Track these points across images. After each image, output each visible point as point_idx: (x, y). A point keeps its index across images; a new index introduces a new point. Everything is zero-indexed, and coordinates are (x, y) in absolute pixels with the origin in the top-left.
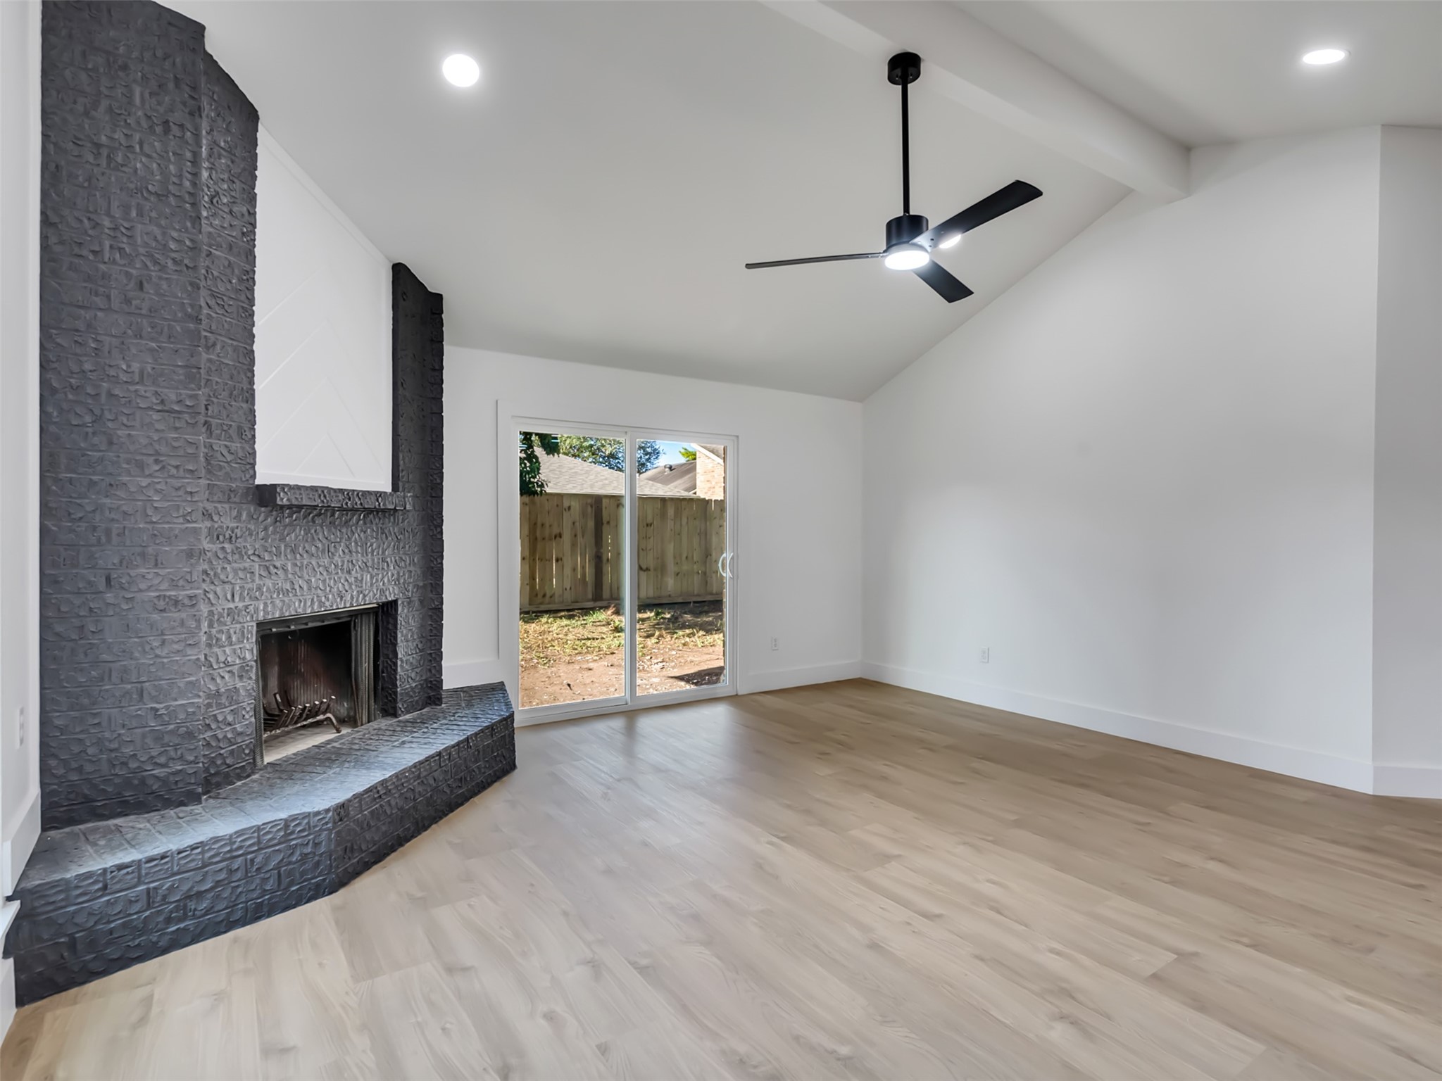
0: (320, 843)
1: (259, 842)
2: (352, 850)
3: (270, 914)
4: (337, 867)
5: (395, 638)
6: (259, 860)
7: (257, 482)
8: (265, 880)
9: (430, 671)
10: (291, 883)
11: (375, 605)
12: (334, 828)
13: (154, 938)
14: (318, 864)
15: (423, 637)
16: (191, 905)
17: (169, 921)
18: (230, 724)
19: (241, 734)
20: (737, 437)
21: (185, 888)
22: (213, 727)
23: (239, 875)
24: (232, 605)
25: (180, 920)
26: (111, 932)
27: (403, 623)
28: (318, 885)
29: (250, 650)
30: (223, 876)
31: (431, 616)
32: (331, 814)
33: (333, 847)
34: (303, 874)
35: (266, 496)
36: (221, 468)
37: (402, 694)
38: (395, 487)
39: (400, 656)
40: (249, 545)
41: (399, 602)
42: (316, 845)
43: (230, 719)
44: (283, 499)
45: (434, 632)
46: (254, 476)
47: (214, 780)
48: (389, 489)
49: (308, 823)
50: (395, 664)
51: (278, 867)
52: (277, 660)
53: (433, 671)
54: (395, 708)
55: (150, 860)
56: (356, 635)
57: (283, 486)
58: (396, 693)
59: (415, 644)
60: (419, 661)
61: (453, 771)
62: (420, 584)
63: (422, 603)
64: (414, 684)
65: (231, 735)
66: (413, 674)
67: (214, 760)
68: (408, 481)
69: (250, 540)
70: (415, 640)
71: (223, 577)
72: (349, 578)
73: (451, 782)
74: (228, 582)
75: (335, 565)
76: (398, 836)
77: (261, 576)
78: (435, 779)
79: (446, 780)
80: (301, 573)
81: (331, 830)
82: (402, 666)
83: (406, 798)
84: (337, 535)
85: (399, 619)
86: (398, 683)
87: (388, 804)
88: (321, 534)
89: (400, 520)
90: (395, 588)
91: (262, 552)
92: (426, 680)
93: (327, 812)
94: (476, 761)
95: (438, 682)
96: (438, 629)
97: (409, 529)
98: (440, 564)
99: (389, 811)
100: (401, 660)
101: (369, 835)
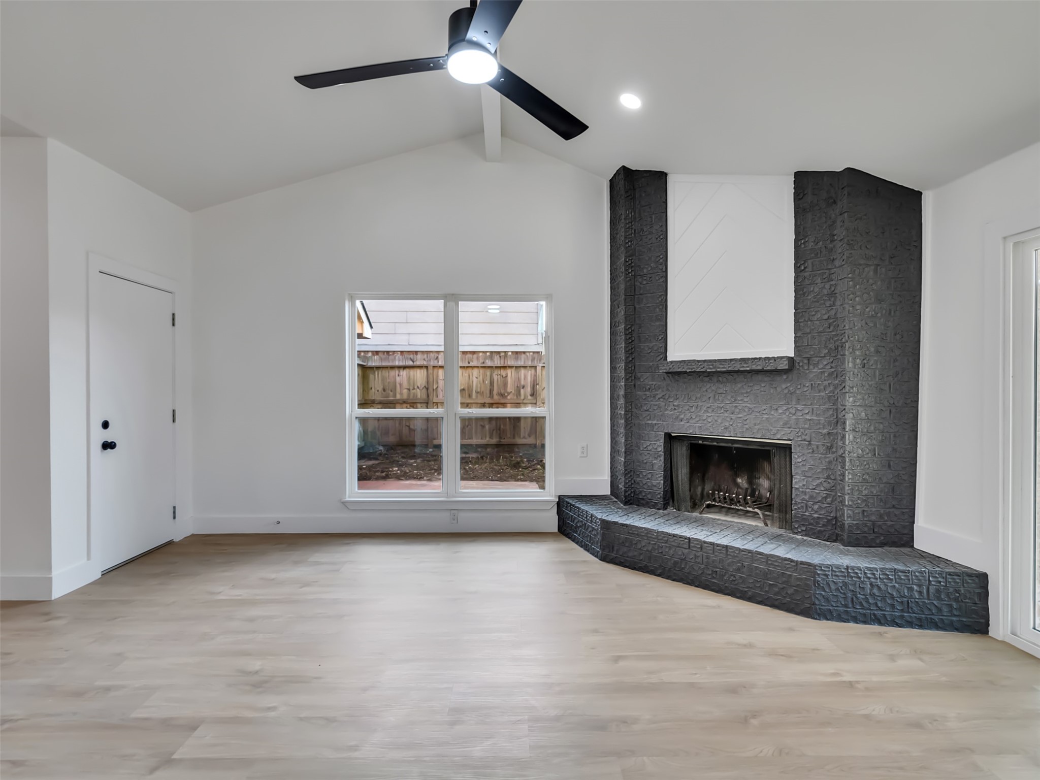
1: (586, 518)
2: (613, 549)
3: (588, 551)
4: (603, 549)
5: (792, 470)
6: (587, 525)
7: (668, 361)
8: (588, 536)
9: (839, 511)
10: (592, 544)
11: (782, 442)
13: (572, 534)
14: (598, 542)
15: (828, 477)
16: (577, 530)
18: (648, 479)
19: (655, 486)
21: (576, 521)
23: (584, 527)
24: (650, 422)
25: (576, 533)
26: (567, 524)
27: (800, 460)
28: (598, 552)
29: (660, 445)
30: (581, 524)
31: (840, 463)
34: (594, 542)
36: (645, 356)
37: (797, 517)
38: (797, 352)
39: (794, 485)
40: (660, 393)
41: (793, 443)
42: (598, 533)
43: (649, 476)
45: (841, 477)
47: (642, 502)
48: (793, 354)
49: (596, 521)
50: (792, 491)
51: (590, 531)
55: (572, 505)
56: (775, 461)
58: (792, 514)
59: (818, 481)
60: (826, 498)
61: (705, 560)
62: (825, 431)
63: (829, 448)
64: (816, 516)
65: (649, 484)
66: (816, 507)
67: (641, 492)
68: (808, 345)
69: (660, 391)
70: (819, 478)
71: (645, 408)
72: (733, 417)
73: (703, 566)
74: (647, 410)
75: (721, 408)
76: (647, 567)
77: (667, 410)
78: (684, 554)
79: (697, 562)
80: (692, 410)
81: (600, 530)
82: (797, 496)
83: (655, 549)
84: (722, 388)
85: (794, 456)
86: (794, 507)
87: (639, 541)
88: (709, 388)
89: (795, 377)
90: (788, 431)
91: (666, 397)
92: (836, 519)
93: (600, 519)
94: (738, 570)
95: (843, 524)
96: (844, 475)
97: (808, 384)
98: (845, 415)
99: (639, 546)
100: (797, 489)
101: (624, 549)
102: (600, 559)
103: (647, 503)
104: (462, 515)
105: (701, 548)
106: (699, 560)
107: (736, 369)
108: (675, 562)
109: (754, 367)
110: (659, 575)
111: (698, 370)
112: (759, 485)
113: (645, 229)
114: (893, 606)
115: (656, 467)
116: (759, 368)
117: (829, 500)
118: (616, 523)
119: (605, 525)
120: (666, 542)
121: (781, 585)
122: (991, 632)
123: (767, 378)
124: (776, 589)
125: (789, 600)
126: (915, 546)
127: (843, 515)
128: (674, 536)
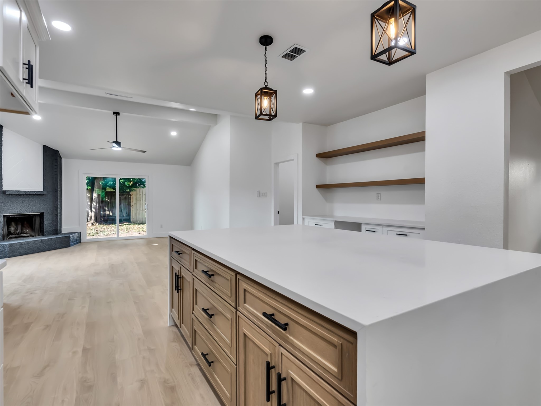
0: (6, 249)
2: (14, 252)
4: (10, 254)
5: (44, 220)
7: (3, 190)
9: (55, 227)
11: (38, 213)
12: (9, 247)
14: (5, 253)
15: (53, 220)
19: (0, 233)
20: (149, 176)
27: (46, 217)
28: (6, 256)
29: (1, 219)
31: (55, 216)
32: (8, 245)
33: (9, 250)
35: (4, 192)
37: (45, 231)
38: (44, 190)
39: (45, 223)
41: (45, 213)
44: (7, 193)
45: (56, 219)
46: (2, 189)
48: (43, 191)
49: (3, 246)
50: (44, 225)
52: (20, 224)
53: (56, 227)
54: (44, 234)
56: (34, 219)
57: (7, 191)
58: (44, 231)
60: (52, 225)
61: (46, 244)
62: (52, 209)
63: (52, 213)
64: (50, 230)
66: (50, 228)
68: (48, 189)
69: (1, 200)
70: (50, 221)
72: (28, 207)
73: (45, 246)
75: (24, 205)
76: (28, 252)
77: (4, 206)
78: (40, 244)
79: (44, 245)
80: (14, 206)
81: (8, 247)
82: (46, 226)
83: (30, 246)
84: (25, 199)
85: (45, 216)
86: (45, 229)
87: (25, 246)
88: (20, 199)
89: (45, 196)
90: (43, 210)
91: (4, 202)
92: (54, 229)
93: (7, 244)
94: (55, 243)
95: (57, 230)
96: (57, 219)
97: (48, 198)
98: (58, 205)
99: (25, 247)
100: (45, 224)
101: (19, 250)
102: (8, 258)
105: (45, 241)
106: (44, 244)
107: (33, 194)
108: (37, 248)
110: (32, 253)
111: (21, 194)
114: (75, 241)
115: (0, 227)
118: (15, 243)
119: (11, 245)
120: (34, 243)
121: (64, 243)
122: (82, 242)
123: (37, 197)
124: (63, 244)
125: (66, 245)
126: (62, 232)
127: (58, 228)
128: (37, 240)
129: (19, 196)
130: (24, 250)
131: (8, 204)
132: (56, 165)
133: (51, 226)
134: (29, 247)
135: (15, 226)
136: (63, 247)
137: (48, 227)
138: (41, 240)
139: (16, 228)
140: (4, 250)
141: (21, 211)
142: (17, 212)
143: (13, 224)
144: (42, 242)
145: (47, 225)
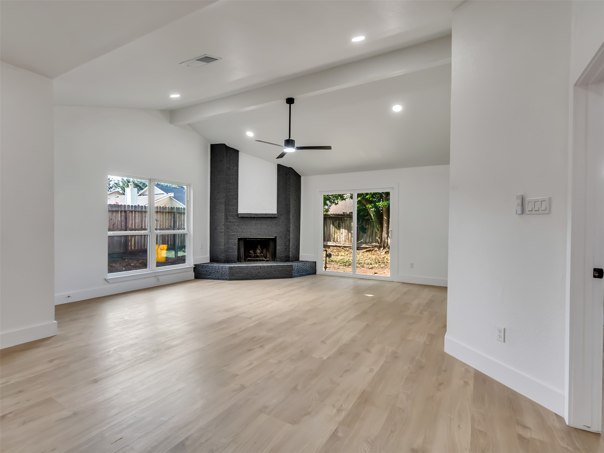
1: (218, 268)
3: (220, 280)
4: (230, 277)
5: (276, 245)
6: (219, 271)
7: (239, 213)
8: (219, 274)
10: (223, 276)
11: (274, 237)
13: (207, 277)
14: (226, 275)
15: (285, 245)
16: (211, 274)
17: (209, 275)
18: (232, 253)
19: (234, 255)
21: (210, 271)
22: (229, 252)
23: (216, 272)
24: (232, 234)
25: (210, 276)
26: (203, 274)
28: (227, 278)
29: (236, 241)
30: (214, 271)
33: (229, 273)
34: (224, 275)
35: (240, 215)
36: (231, 211)
37: (278, 257)
38: (277, 212)
40: (236, 224)
41: (277, 237)
42: (226, 272)
43: (232, 252)
47: (229, 261)
50: (276, 250)
51: (221, 273)
54: (277, 260)
55: (207, 266)
56: (270, 243)
57: (242, 214)
58: (276, 257)
59: (283, 247)
61: (265, 271)
62: (285, 234)
63: (286, 238)
64: (282, 256)
65: (232, 255)
66: (282, 254)
67: (229, 258)
68: (281, 211)
69: (236, 223)
70: (283, 246)
71: (231, 229)
72: (261, 231)
74: (232, 230)
75: (257, 228)
76: (246, 278)
77: (239, 229)
78: (259, 271)
79: (263, 272)
80: (248, 229)
81: (228, 270)
82: (278, 251)
83: (249, 272)
84: (257, 222)
85: (277, 241)
86: (277, 254)
87: (244, 270)
88: (253, 222)
89: (278, 219)
90: (276, 234)
91: (239, 225)
92: (287, 256)
93: (228, 267)
94: (275, 271)
95: (289, 257)
96: (290, 244)
97: (281, 221)
98: (290, 229)
99: (244, 272)
100: (278, 249)
101: (238, 274)
102: (228, 280)
103: (232, 261)
104: (160, 278)
105: (264, 268)
108: (256, 274)
109: (269, 216)
110: (251, 279)
111: (252, 216)
112: (256, 252)
113: (231, 168)
114: (304, 272)
115: (235, 248)
116: (270, 216)
117: (285, 251)
118: (235, 267)
119: (231, 268)
120: (253, 269)
121: (285, 272)
122: (317, 273)
123: (270, 220)
124: (284, 274)
125: (287, 275)
126: (300, 260)
127: (289, 254)
128: (256, 266)
129: (253, 219)
130: (242, 275)
131: (242, 227)
132: (289, 185)
133: (283, 252)
134: (247, 272)
135: (261, 249)
136: (284, 277)
137: (281, 253)
138: (260, 266)
139: (262, 251)
140: (225, 272)
141: (254, 235)
142: (250, 235)
143: (259, 247)
144: (260, 268)
145: (280, 250)
